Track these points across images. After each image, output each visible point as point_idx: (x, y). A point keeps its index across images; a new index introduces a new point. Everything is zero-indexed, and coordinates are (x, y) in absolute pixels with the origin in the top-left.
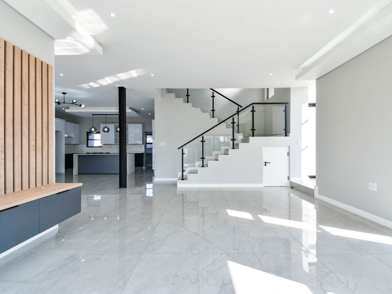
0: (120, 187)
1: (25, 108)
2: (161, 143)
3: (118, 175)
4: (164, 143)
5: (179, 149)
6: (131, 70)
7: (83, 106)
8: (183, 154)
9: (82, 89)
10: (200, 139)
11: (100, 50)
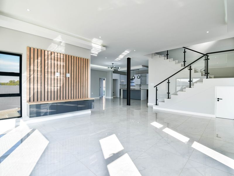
0: (127, 105)
1: (80, 74)
2: (151, 84)
3: (126, 99)
4: (153, 84)
5: (154, 87)
6: (125, 50)
7: (120, 68)
8: (157, 90)
9: (116, 61)
10: (167, 81)
11: (104, 49)
